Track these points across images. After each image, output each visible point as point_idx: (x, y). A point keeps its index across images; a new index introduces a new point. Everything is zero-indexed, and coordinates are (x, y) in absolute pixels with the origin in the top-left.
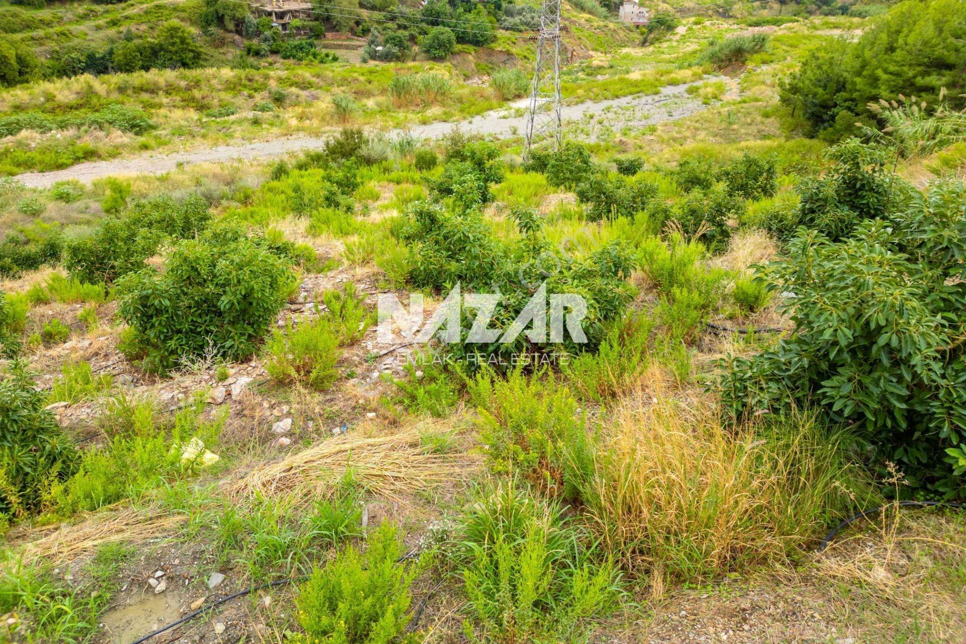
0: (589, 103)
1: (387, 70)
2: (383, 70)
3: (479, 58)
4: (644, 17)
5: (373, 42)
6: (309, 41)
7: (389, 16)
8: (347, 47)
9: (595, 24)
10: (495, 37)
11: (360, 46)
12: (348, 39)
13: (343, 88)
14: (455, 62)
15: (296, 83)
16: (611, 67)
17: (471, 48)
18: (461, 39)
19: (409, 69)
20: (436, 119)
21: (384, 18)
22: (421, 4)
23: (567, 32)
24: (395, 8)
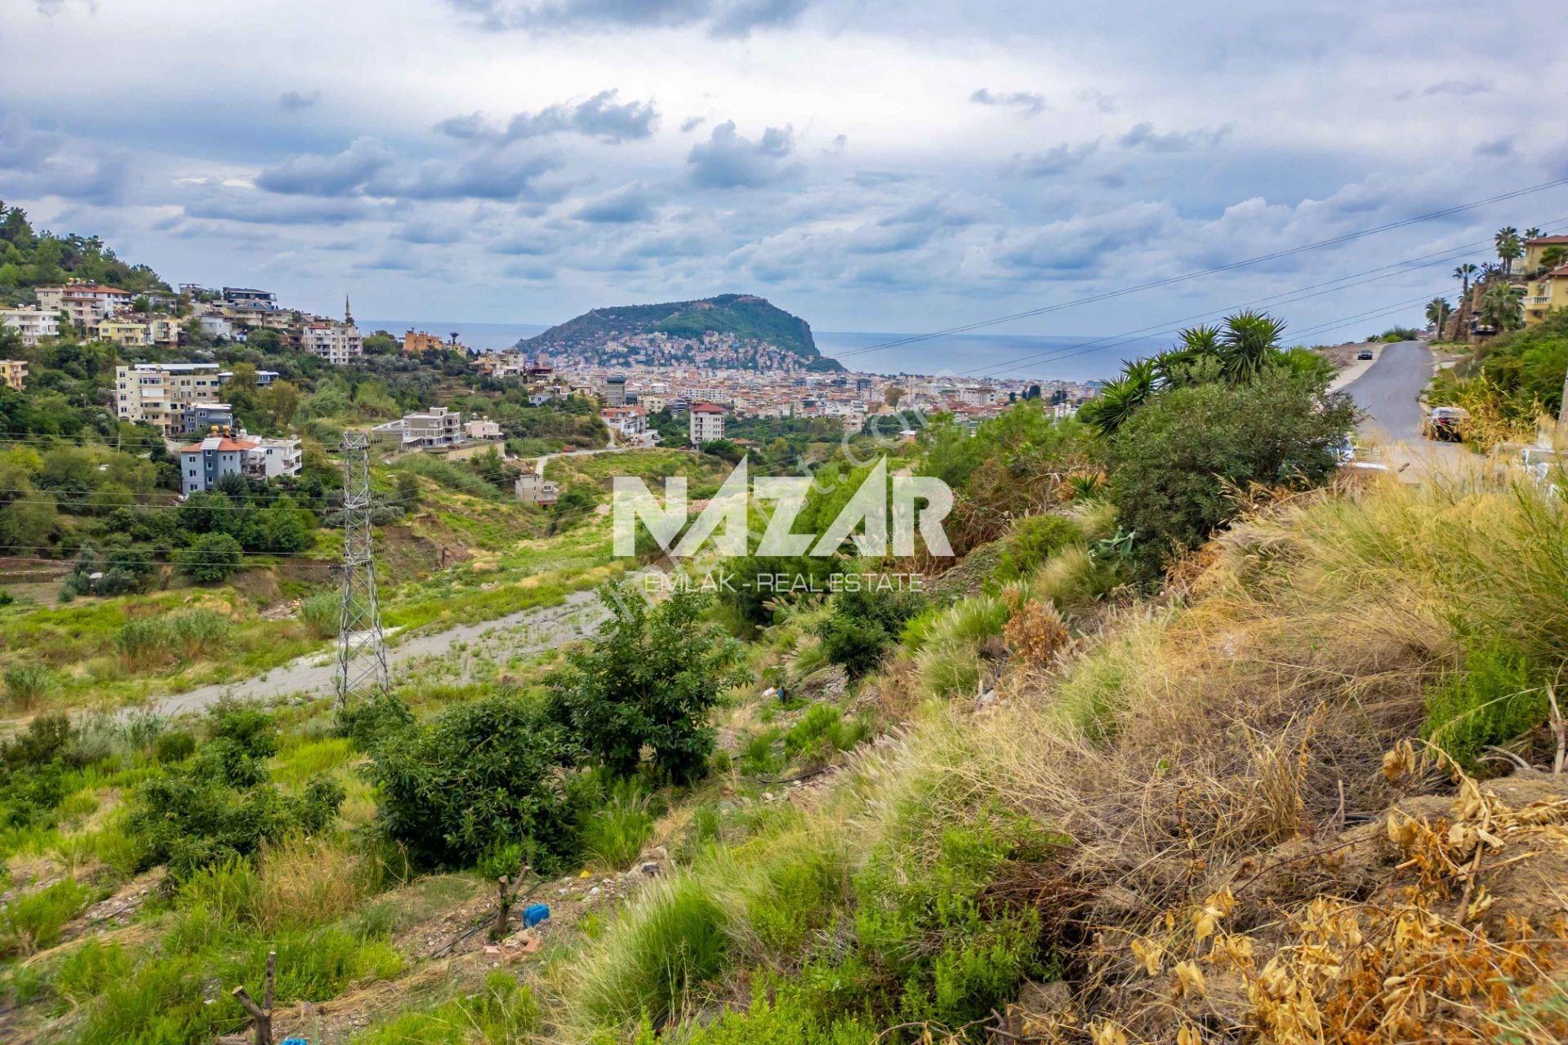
0: (460, 629)
1: (112, 610)
2: (103, 609)
3: (285, 575)
4: (552, 493)
5: (83, 567)
7: (116, 523)
8: (31, 579)
9: (479, 508)
10: (313, 539)
11: (58, 575)
12: (34, 565)
13: (21, 651)
14: (241, 585)
16: (502, 570)
17: (270, 561)
18: (251, 548)
19: (154, 604)
20: (201, 682)
21: (106, 528)
22: (178, 500)
23: (433, 522)
24: (127, 510)
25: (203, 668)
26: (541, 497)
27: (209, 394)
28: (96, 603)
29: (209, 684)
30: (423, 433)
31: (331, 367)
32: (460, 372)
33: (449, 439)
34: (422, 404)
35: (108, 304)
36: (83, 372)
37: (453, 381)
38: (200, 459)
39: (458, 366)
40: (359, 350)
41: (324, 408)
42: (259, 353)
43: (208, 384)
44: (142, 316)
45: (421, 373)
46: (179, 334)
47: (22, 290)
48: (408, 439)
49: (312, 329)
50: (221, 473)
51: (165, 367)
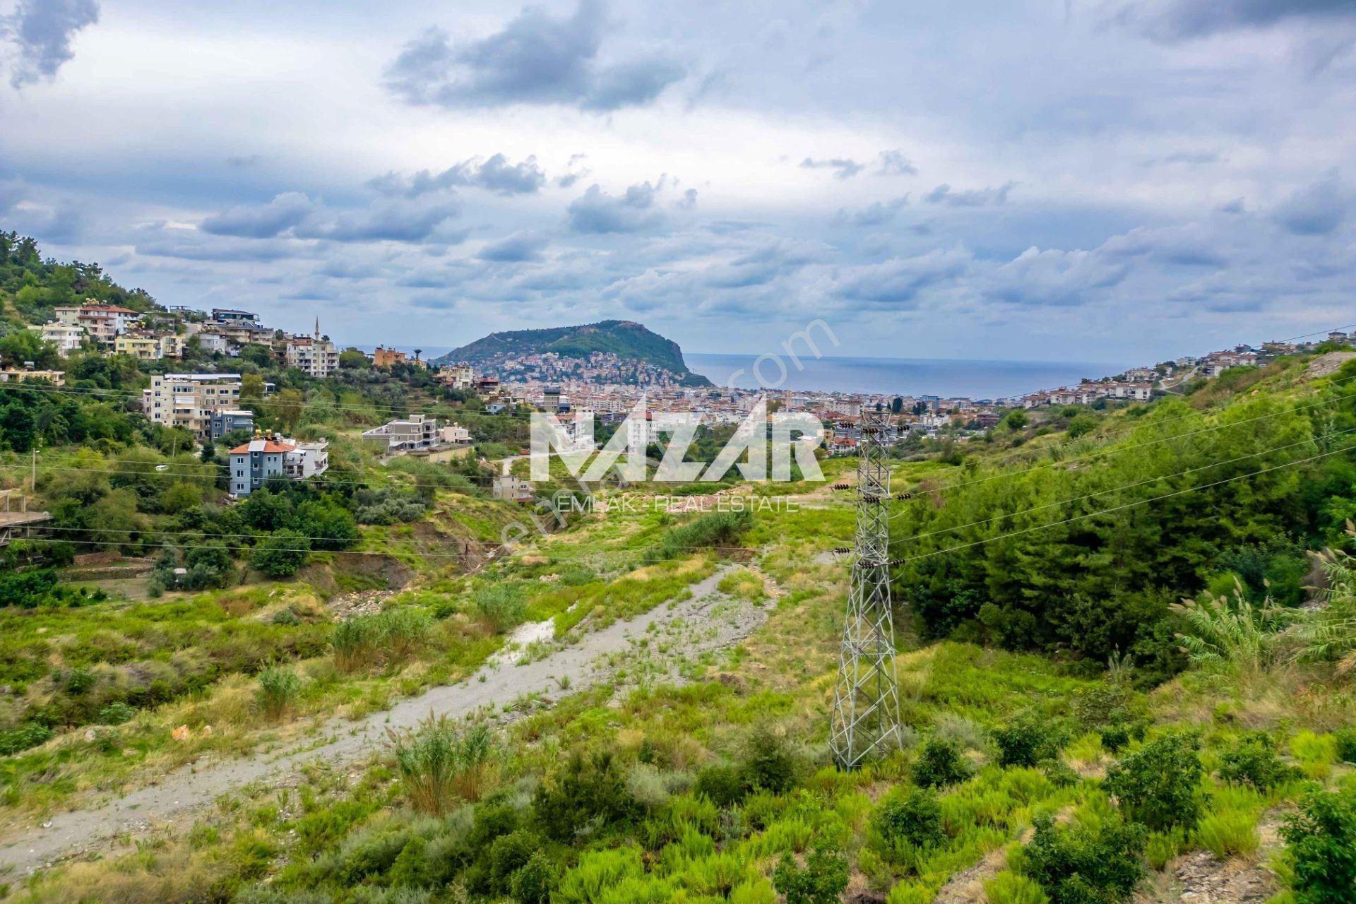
0: (621, 623)
1: (206, 605)
2: (196, 605)
3: (339, 568)
5: (165, 562)
6: (45, 572)
7: (188, 520)
8: (115, 575)
9: (473, 505)
10: (359, 536)
11: (140, 571)
12: (115, 561)
13: (191, 650)
14: (307, 579)
15: (103, 654)
17: (326, 554)
18: (317, 544)
19: (244, 598)
20: (426, 684)
21: (179, 524)
22: (229, 499)
23: (448, 518)
24: (201, 508)
25: (415, 669)
26: (517, 496)
27: (231, 402)
28: (190, 599)
29: (433, 686)
30: (405, 438)
31: (313, 380)
32: (425, 385)
33: (427, 443)
34: (399, 412)
35: (119, 322)
36: (107, 382)
37: (419, 392)
38: (247, 460)
39: (423, 379)
40: (336, 364)
41: (316, 415)
42: (256, 366)
43: (230, 392)
44: (152, 332)
45: (391, 385)
46: (184, 349)
47: (44, 308)
48: (394, 443)
49: (295, 345)
50: (266, 474)
51: (194, 377)
